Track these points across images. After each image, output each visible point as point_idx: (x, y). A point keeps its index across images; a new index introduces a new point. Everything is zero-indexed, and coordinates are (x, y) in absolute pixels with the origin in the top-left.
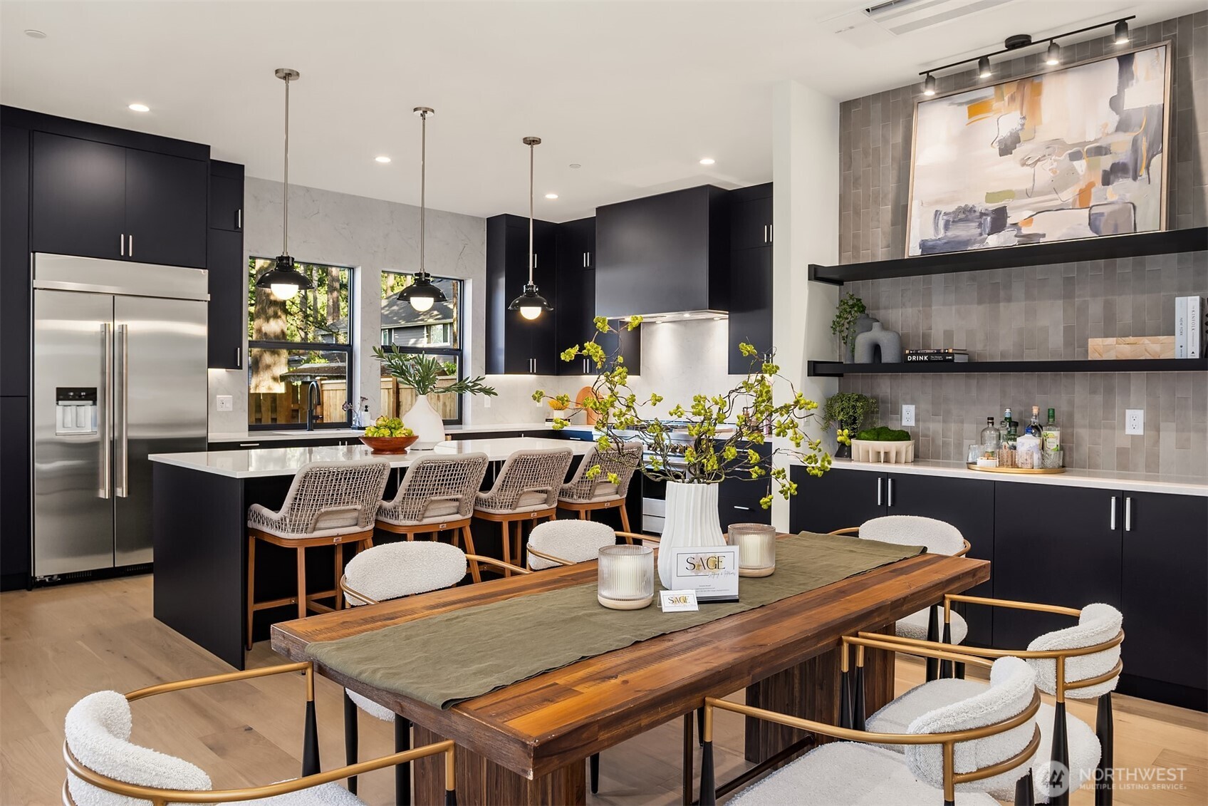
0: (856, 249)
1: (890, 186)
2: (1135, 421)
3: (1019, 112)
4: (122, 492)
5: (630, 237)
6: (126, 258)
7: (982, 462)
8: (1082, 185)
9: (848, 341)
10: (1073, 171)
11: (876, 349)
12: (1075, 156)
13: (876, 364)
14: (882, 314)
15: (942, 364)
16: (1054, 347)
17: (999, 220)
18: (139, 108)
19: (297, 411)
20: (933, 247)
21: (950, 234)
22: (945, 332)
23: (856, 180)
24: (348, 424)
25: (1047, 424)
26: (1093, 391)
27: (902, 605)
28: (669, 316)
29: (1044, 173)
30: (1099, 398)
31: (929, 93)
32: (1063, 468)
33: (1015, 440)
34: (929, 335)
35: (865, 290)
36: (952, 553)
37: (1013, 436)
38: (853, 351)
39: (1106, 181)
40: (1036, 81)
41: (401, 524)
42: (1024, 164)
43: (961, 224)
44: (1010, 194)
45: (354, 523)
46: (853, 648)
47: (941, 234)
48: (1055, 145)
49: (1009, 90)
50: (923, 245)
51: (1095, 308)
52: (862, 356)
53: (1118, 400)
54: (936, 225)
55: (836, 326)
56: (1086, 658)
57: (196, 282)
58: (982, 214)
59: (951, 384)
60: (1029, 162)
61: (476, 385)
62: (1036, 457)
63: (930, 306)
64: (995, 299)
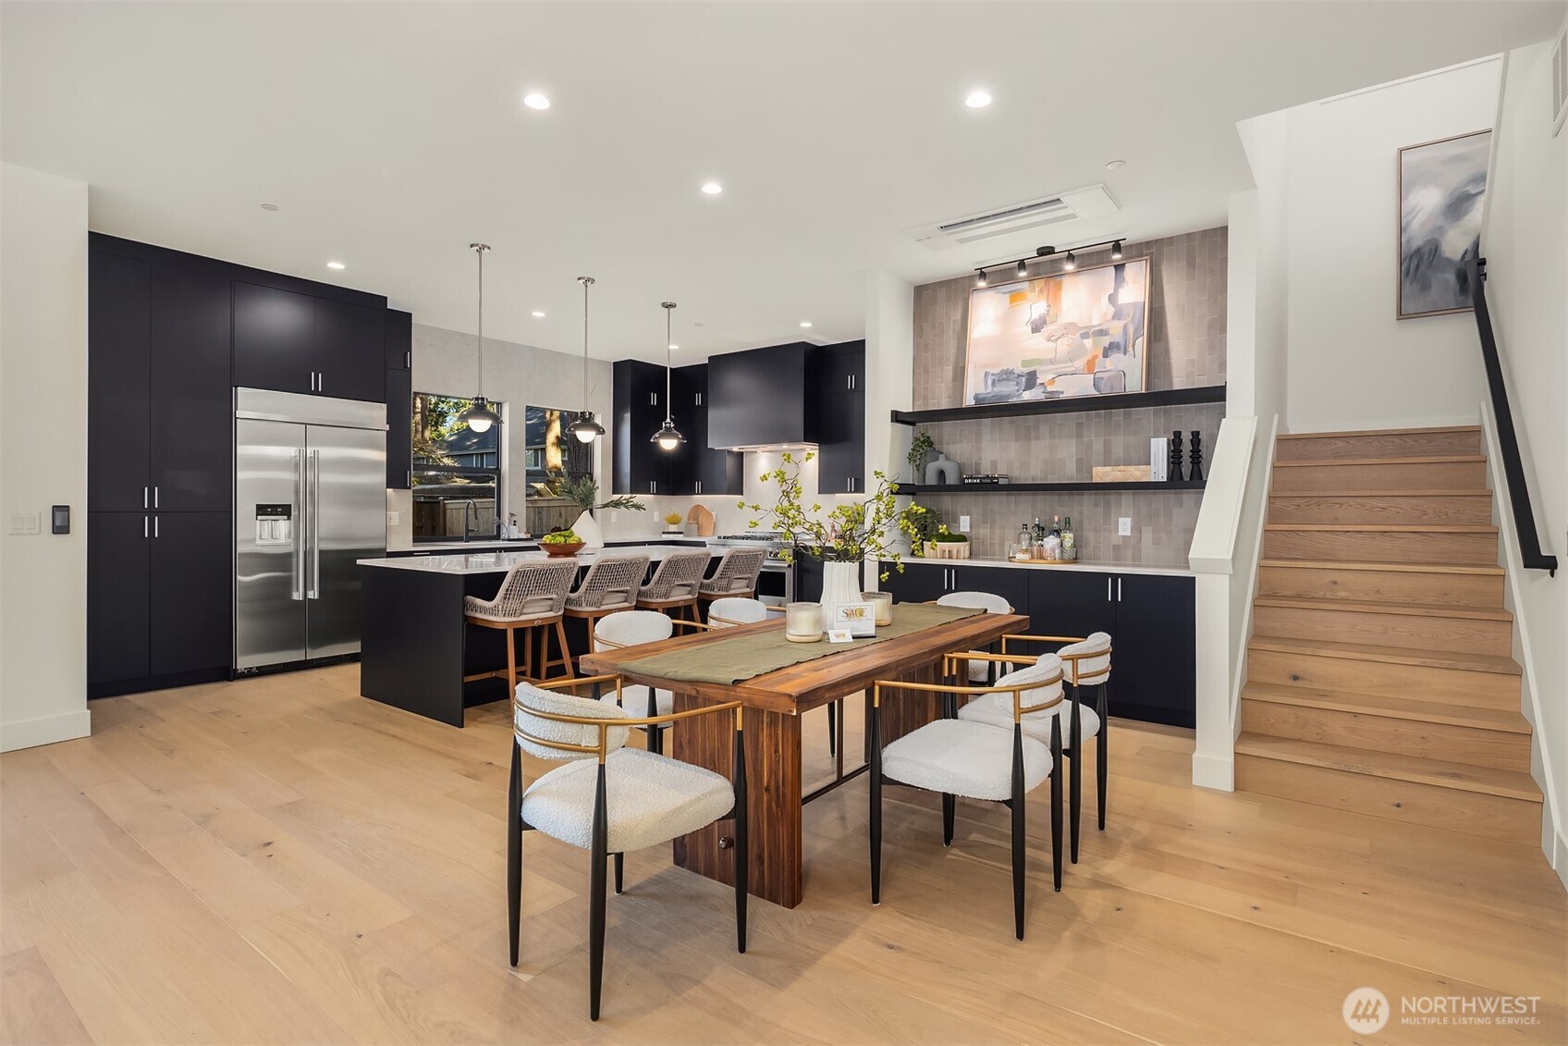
0: (925, 398)
1: (952, 351)
2: (1125, 526)
3: (1045, 302)
4: (313, 594)
5: (737, 382)
6: (316, 393)
7: (1019, 556)
8: (1089, 357)
9: (921, 469)
10: (1083, 346)
11: (942, 474)
12: (1084, 336)
13: (942, 487)
14: (945, 448)
15: (989, 486)
16: (1070, 474)
17: (1031, 380)
18: (336, 266)
19: (422, 527)
20: (983, 399)
21: (995, 389)
22: (992, 462)
23: (926, 346)
24: (498, 537)
25: (1065, 529)
26: (1096, 505)
27: (977, 639)
28: (770, 447)
29: (1063, 346)
30: (1101, 509)
31: (982, 284)
32: (1075, 560)
33: (1042, 540)
34: (980, 464)
35: (932, 429)
36: (1006, 613)
37: (1040, 538)
38: (924, 476)
39: (1106, 355)
40: (1058, 279)
41: (584, 610)
42: (1049, 340)
43: (1003, 382)
44: (1039, 362)
45: (549, 609)
46: (950, 660)
47: (990, 390)
48: (1071, 327)
49: (1039, 284)
50: (976, 397)
51: (1098, 445)
52: (931, 479)
53: (1113, 510)
54: (986, 382)
55: (911, 458)
56: (1089, 659)
57: (375, 414)
58: (1019, 376)
59: (996, 501)
60: (1052, 339)
61: (627, 503)
62: (1057, 551)
63: (981, 442)
64: (1028, 438)
